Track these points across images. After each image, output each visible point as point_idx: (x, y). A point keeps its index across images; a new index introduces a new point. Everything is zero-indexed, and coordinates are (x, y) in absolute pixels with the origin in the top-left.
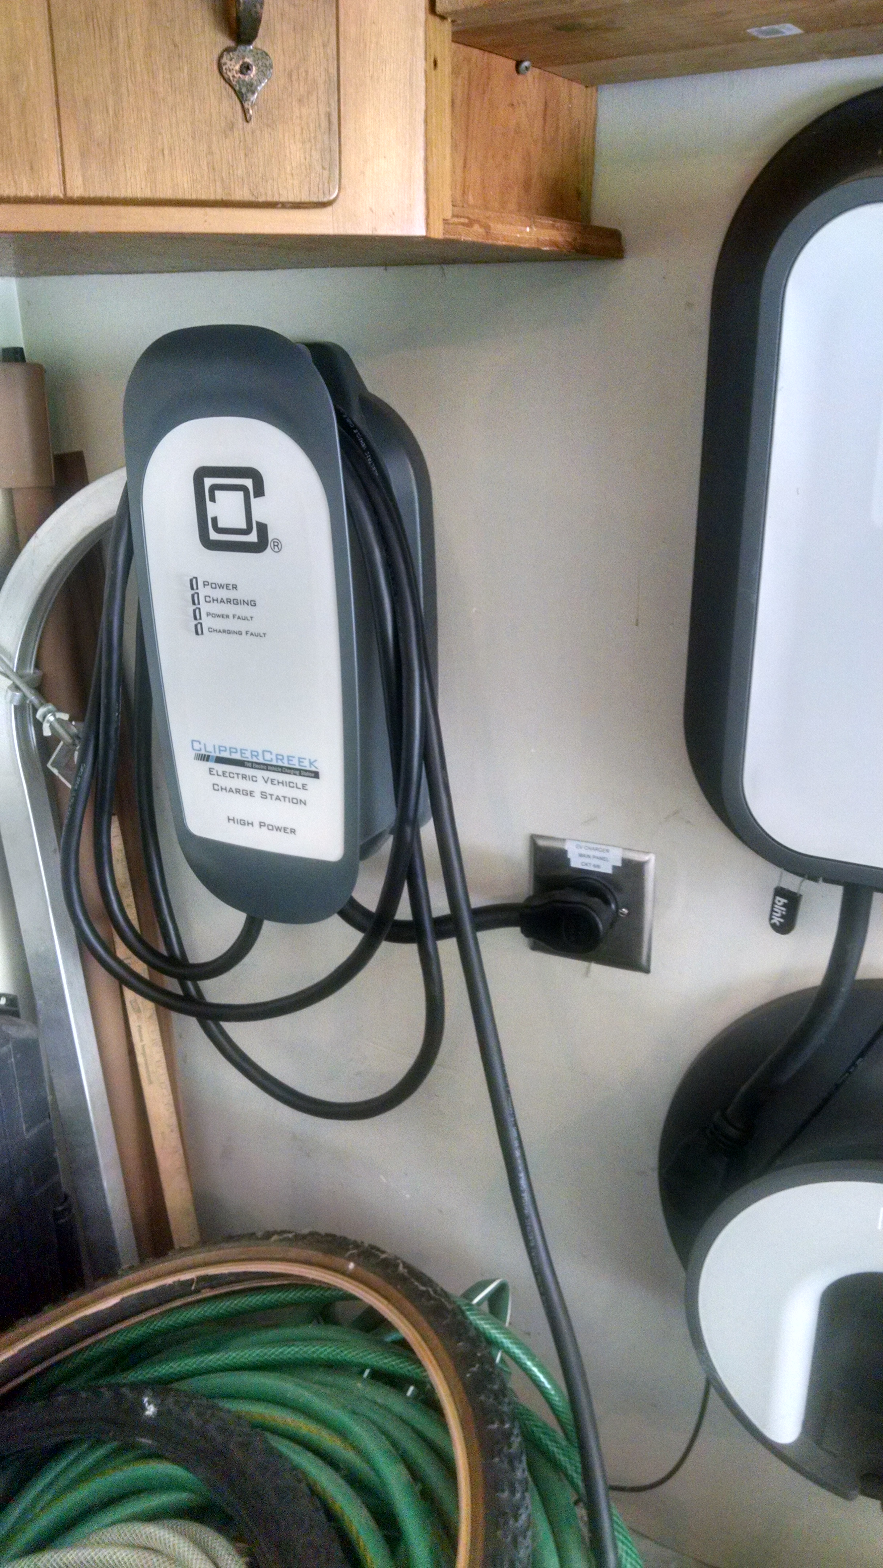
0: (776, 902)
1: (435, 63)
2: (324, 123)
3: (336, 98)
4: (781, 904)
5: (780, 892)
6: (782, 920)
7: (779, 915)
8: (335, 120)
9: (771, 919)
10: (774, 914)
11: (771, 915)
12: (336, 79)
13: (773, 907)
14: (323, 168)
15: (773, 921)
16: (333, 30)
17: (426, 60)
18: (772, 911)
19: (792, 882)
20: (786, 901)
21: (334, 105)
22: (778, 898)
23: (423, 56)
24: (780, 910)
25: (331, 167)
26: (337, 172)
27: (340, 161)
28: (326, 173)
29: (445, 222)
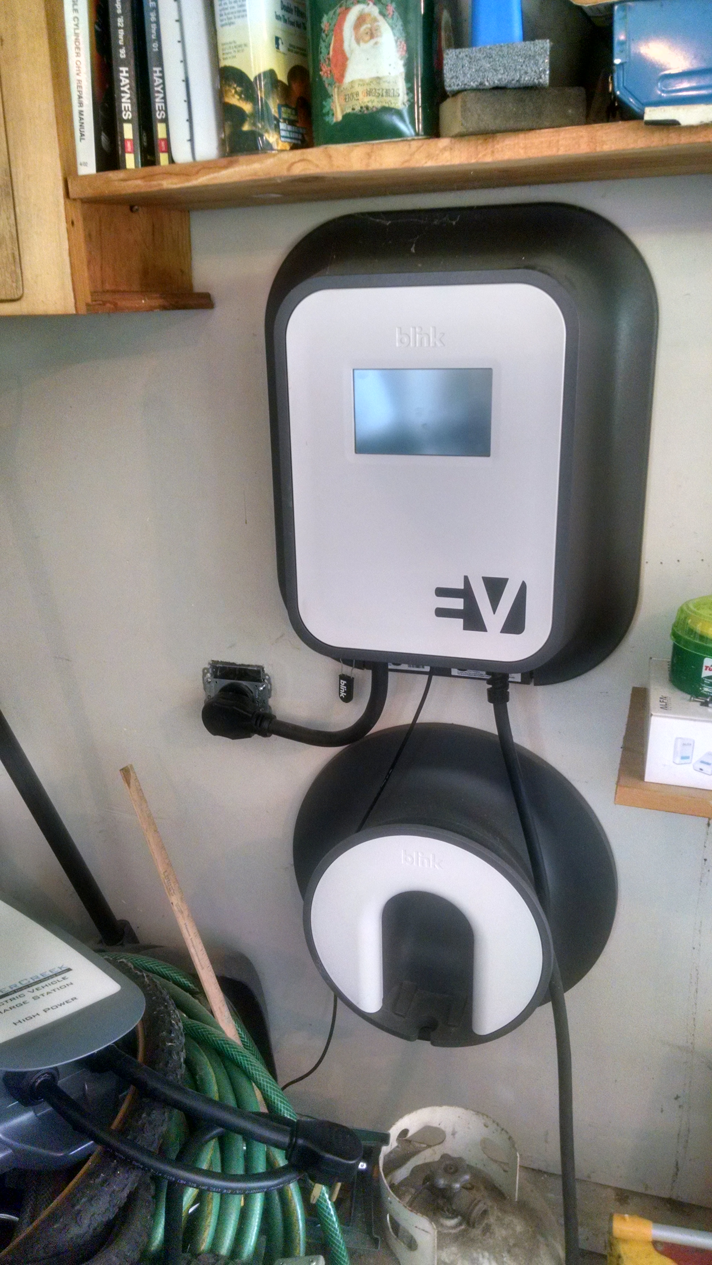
0: (341, 683)
1: (73, 223)
2: (11, 258)
3: (17, 246)
4: (343, 684)
5: (342, 677)
6: (345, 694)
7: (343, 691)
8: (17, 257)
9: (340, 694)
10: (341, 690)
11: (340, 691)
12: (15, 236)
13: (340, 687)
14: (13, 282)
15: (341, 696)
16: (12, 211)
17: (67, 222)
18: (340, 689)
19: (347, 670)
20: (345, 682)
21: (16, 249)
22: (342, 681)
23: (65, 221)
24: (344, 688)
25: (17, 281)
26: (21, 283)
27: (22, 277)
28: (14, 285)
29: (88, 305)
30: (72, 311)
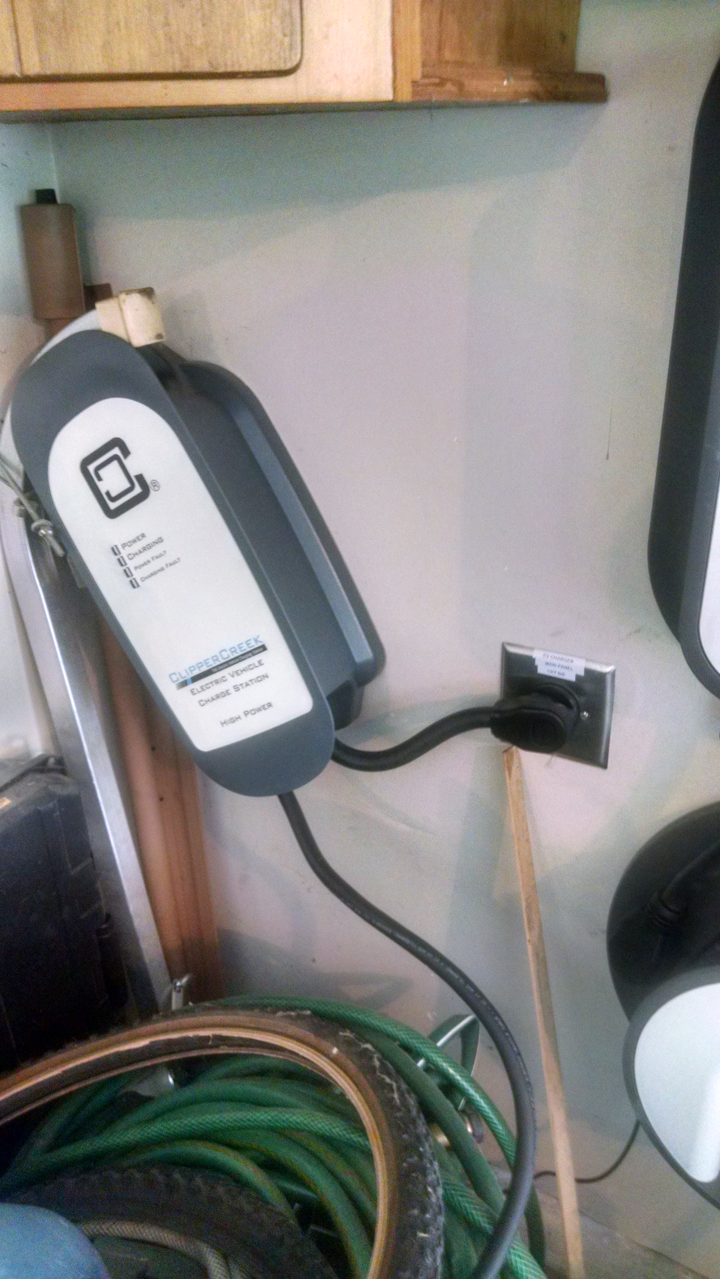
14: (285, 35)
25: (292, 34)
26: (299, 38)
27: (302, 26)
28: (287, 40)
29: (414, 83)
30: (386, 94)
